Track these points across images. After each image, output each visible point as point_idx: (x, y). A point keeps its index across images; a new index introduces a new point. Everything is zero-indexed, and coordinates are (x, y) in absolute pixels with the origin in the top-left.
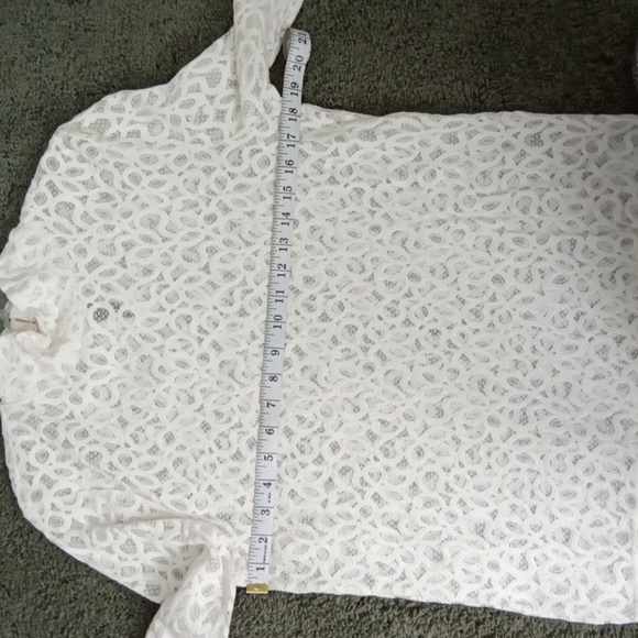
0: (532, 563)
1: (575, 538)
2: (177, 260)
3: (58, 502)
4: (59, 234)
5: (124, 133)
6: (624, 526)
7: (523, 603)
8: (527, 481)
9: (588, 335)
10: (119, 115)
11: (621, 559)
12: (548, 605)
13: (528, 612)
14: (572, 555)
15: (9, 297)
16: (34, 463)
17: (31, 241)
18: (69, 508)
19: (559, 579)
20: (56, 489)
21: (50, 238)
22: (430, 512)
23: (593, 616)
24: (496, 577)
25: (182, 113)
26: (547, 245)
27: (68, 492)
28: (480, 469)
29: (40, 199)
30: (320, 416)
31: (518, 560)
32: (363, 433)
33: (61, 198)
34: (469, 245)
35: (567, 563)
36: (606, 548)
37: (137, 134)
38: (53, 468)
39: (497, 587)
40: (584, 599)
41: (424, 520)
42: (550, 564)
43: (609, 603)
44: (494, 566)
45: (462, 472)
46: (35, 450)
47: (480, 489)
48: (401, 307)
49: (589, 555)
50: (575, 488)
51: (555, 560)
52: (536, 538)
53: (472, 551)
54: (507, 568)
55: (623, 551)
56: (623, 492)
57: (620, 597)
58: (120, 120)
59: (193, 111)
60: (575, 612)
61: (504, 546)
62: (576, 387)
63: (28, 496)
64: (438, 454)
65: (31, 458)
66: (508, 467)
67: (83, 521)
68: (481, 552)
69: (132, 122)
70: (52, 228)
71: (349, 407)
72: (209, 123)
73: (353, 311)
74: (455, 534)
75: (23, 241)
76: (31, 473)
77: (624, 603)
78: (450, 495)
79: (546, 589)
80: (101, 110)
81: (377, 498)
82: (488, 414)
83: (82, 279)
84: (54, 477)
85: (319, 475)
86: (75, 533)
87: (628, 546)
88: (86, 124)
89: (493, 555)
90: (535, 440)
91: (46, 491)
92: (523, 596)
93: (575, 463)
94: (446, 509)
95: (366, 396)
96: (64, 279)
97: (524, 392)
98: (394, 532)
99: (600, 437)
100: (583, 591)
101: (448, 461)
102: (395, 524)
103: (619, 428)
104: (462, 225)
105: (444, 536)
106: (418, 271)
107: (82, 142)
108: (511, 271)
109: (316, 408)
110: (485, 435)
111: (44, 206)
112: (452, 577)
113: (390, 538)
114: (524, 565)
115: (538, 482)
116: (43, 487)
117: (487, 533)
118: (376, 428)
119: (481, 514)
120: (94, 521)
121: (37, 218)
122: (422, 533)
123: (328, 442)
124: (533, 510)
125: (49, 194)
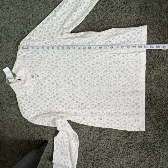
0: (120, 120)
1: (128, 114)
2: (46, 64)
3: (28, 114)
4: (23, 61)
5: (34, 39)
6: (138, 112)
7: (118, 127)
8: (118, 104)
9: (129, 74)
10: (33, 36)
11: (137, 118)
12: (123, 128)
13: (119, 129)
14: (128, 118)
15: (16, 75)
16: (23, 106)
17: (19, 63)
18: (30, 115)
19: (125, 123)
20: (27, 111)
21: (22, 62)
22: (99, 111)
23: (132, 129)
24: (113, 123)
25: (46, 33)
26: (119, 56)
27: (30, 112)
28: (108, 102)
29: (19, 55)
30: (76, 93)
31: (117, 119)
32: (85, 96)
33: (23, 54)
34: (104, 57)
35: (127, 119)
36: (134, 116)
37: (37, 39)
38: (26, 107)
39: (113, 125)
40: (130, 126)
41: (98, 112)
42: (123, 120)
43: (135, 127)
44: (112, 120)
45: (105, 103)
46: (23, 104)
47: (109, 106)
48: (91, 71)
49: (131, 118)
50: (127, 105)
51: (124, 119)
52: (120, 115)
53: (107, 118)
54: (114, 121)
55: (137, 117)
56: (137, 105)
57: (137, 125)
58: (33, 37)
59: (48, 33)
60: (128, 129)
61: (114, 117)
62: (127, 85)
63: (23, 112)
64: (100, 99)
65: (22, 106)
66: (114, 101)
67: (33, 117)
68: (109, 118)
69: (36, 37)
70: (22, 60)
71: (82, 91)
72: (51, 35)
73: (81, 72)
74: (104, 115)
75: (17, 63)
76: (22, 108)
77: (138, 126)
78: (103, 107)
79: (122, 124)
80: (30, 36)
81: (88, 108)
82: (109, 91)
83: (29, 69)
84: (27, 109)
85: (77, 105)
86: (31, 119)
87: (138, 115)
88: (27, 39)
89: (112, 118)
90: (119, 96)
91: (25, 112)
92: (118, 126)
93: (127, 100)
94: (102, 110)
95: (85, 89)
96: (25, 70)
97: (117, 86)
98: (92, 115)
99: (132, 94)
100: (130, 124)
101: (102, 101)
102: (92, 113)
103: (136, 92)
104: (102, 53)
105: (102, 115)
106: (94, 63)
107: (27, 43)
108: (113, 62)
109: (75, 92)
110: (109, 95)
111: (20, 56)
112: (104, 123)
113: (91, 116)
114: (118, 120)
115: (120, 104)
116: (25, 111)
117: (110, 114)
118: (87, 95)
119: (109, 111)
120: (35, 117)
121: (19, 59)
122: (97, 115)
123: (78, 98)
124: (119, 109)
125: (21, 54)
